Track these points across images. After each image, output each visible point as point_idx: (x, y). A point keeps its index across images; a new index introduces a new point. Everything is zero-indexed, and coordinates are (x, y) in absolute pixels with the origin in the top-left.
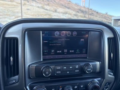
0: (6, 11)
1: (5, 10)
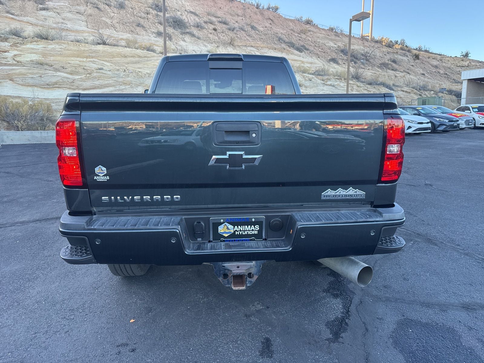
0: (122, 74)
1: (118, 70)
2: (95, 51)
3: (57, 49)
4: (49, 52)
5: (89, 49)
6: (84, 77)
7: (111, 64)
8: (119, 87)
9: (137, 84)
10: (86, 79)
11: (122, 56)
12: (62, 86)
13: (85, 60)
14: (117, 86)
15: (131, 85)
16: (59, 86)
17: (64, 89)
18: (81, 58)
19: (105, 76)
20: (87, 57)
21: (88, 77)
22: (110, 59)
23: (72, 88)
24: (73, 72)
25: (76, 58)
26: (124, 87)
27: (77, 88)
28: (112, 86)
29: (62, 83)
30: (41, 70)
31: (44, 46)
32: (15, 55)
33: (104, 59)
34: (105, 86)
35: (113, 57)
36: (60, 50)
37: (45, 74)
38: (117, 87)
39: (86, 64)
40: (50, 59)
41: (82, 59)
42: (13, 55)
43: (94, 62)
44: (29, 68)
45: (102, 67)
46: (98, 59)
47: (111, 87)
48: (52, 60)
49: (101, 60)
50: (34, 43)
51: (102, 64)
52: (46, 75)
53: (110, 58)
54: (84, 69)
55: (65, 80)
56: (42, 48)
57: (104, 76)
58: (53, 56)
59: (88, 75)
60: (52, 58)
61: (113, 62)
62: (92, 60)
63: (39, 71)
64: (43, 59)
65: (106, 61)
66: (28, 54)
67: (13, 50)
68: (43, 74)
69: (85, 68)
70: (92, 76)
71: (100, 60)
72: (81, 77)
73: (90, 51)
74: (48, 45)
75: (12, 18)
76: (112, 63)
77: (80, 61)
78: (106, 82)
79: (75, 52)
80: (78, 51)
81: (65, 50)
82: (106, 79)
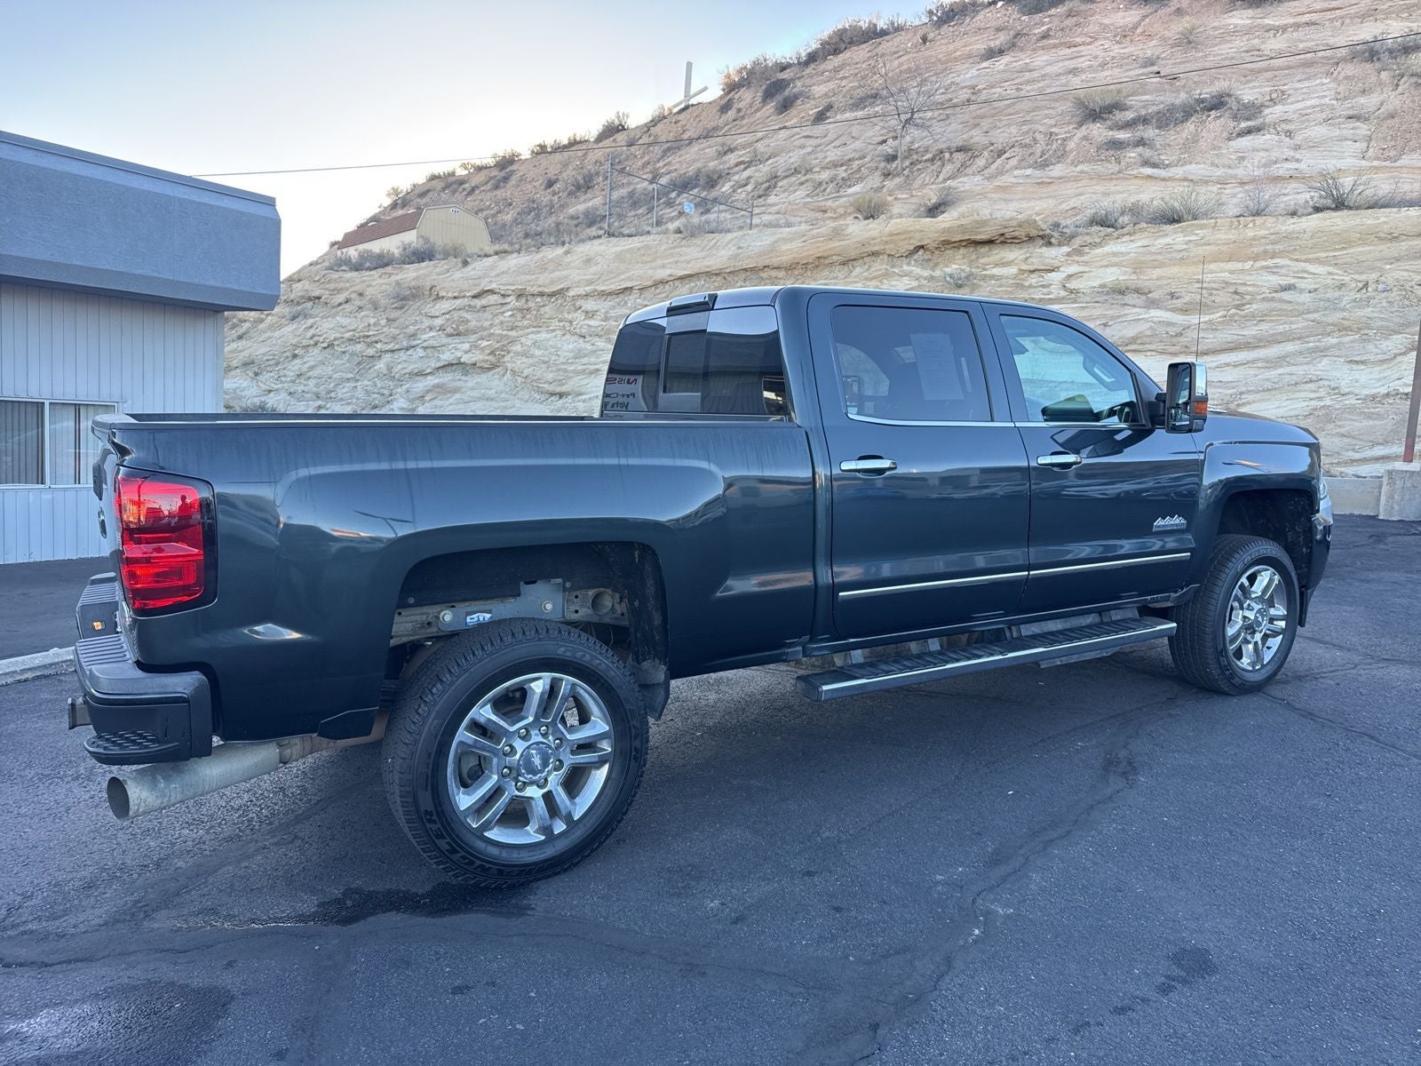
2: (1288, 237)
3: (1176, 247)
4: (1152, 258)
5: (1272, 231)
6: (1220, 317)
7: (1331, 269)
8: (1319, 341)
9: (1387, 328)
10: (1222, 323)
11: (1380, 239)
12: (1147, 346)
13: (1248, 265)
14: (1312, 339)
15: (1366, 331)
16: (1140, 347)
17: (1149, 353)
18: (1238, 260)
19: (1284, 310)
20: (1256, 258)
21: (1233, 315)
22: (1332, 254)
23: (1170, 351)
24: (1191, 307)
25: (1222, 265)
26: (1335, 341)
27: (1183, 350)
28: (1294, 339)
29: (1148, 340)
30: (1111, 309)
31: (1145, 242)
32: (1069, 276)
33: (1311, 256)
34: (1270, 339)
35: (1349, 243)
36: (1186, 246)
37: (1119, 317)
38: (1308, 342)
39: (1248, 277)
40: (1150, 277)
41: (1239, 266)
42: (1064, 275)
43: (1271, 270)
44: (1084, 305)
45: (1293, 281)
46: (1291, 259)
47: (1291, 343)
48: (1154, 277)
49: (1301, 261)
50: (1126, 238)
51: (1298, 272)
52: (1120, 320)
53: (1336, 250)
54: (1236, 293)
55: (1162, 329)
56: (1137, 250)
57: (1281, 310)
58: (1162, 265)
59: (1233, 311)
60: (1157, 272)
61: (1340, 262)
62: (1270, 262)
63: (1106, 310)
64: (1134, 277)
65: (1318, 261)
66: (1100, 270)
67: (1069, 264)
68: (1112, 318)
69: (1241, 289)
70: (1242, 313)
71: (1297, 260)
72: (1211, 317)
73: (1272, 237)
74: (1155, 240)
75: (1150, 177)
76: (1336, 264)
77: (1232, 272)
78: (1281, 328)
79: (1224, 248)
80: (1235, 242)
81: (1197, 245)
82: (1285, 319)
